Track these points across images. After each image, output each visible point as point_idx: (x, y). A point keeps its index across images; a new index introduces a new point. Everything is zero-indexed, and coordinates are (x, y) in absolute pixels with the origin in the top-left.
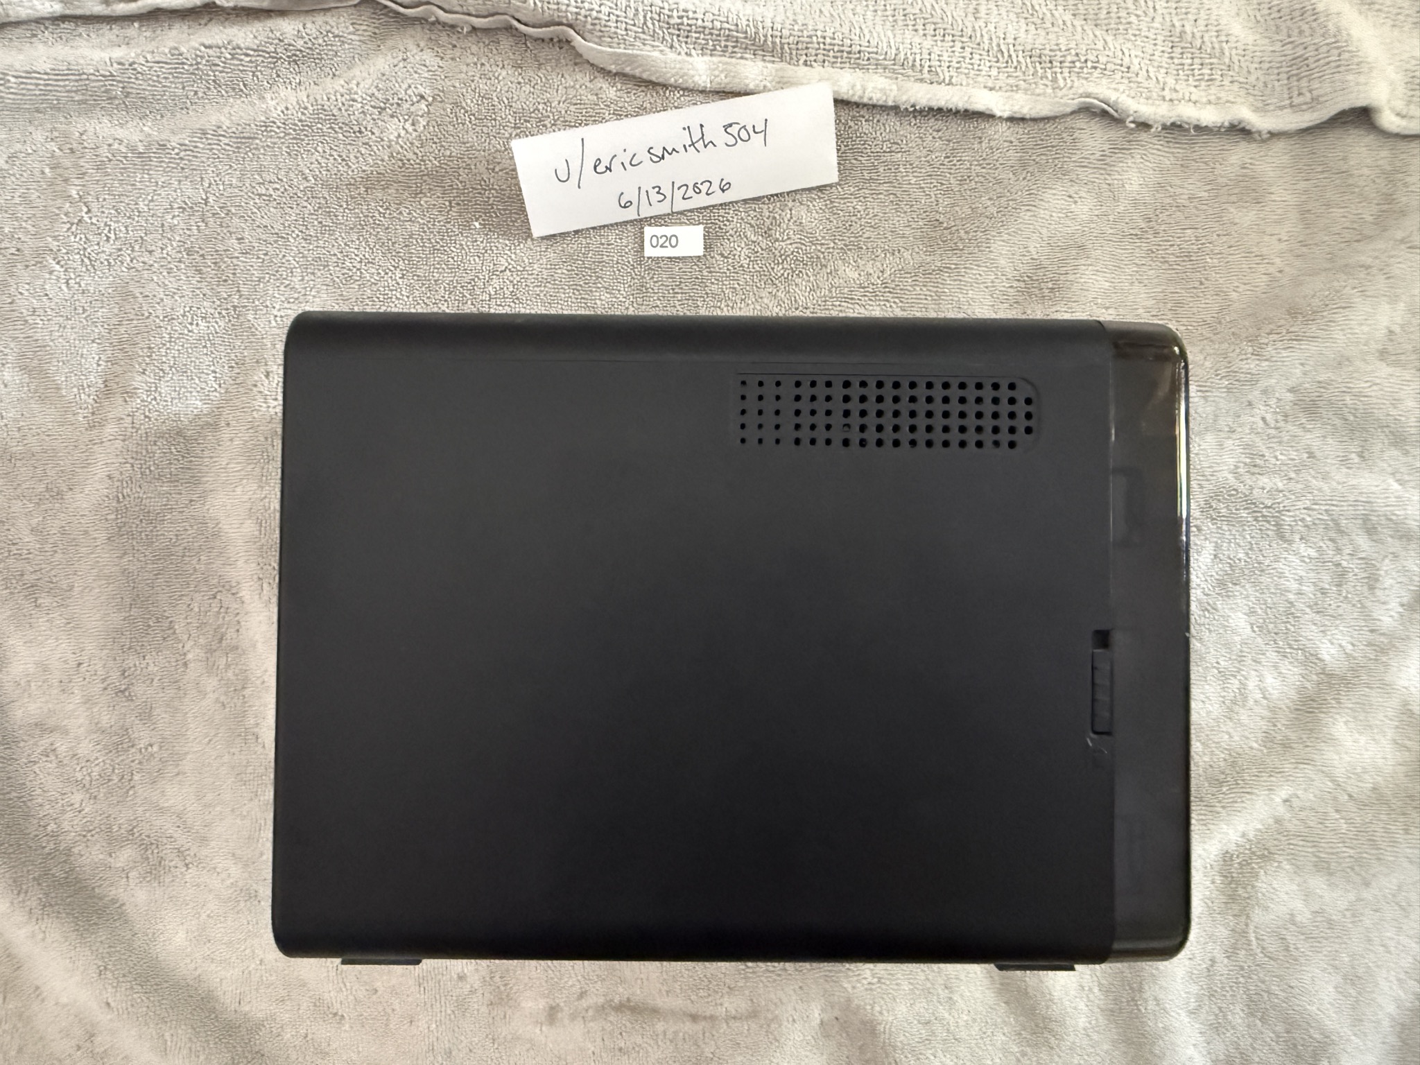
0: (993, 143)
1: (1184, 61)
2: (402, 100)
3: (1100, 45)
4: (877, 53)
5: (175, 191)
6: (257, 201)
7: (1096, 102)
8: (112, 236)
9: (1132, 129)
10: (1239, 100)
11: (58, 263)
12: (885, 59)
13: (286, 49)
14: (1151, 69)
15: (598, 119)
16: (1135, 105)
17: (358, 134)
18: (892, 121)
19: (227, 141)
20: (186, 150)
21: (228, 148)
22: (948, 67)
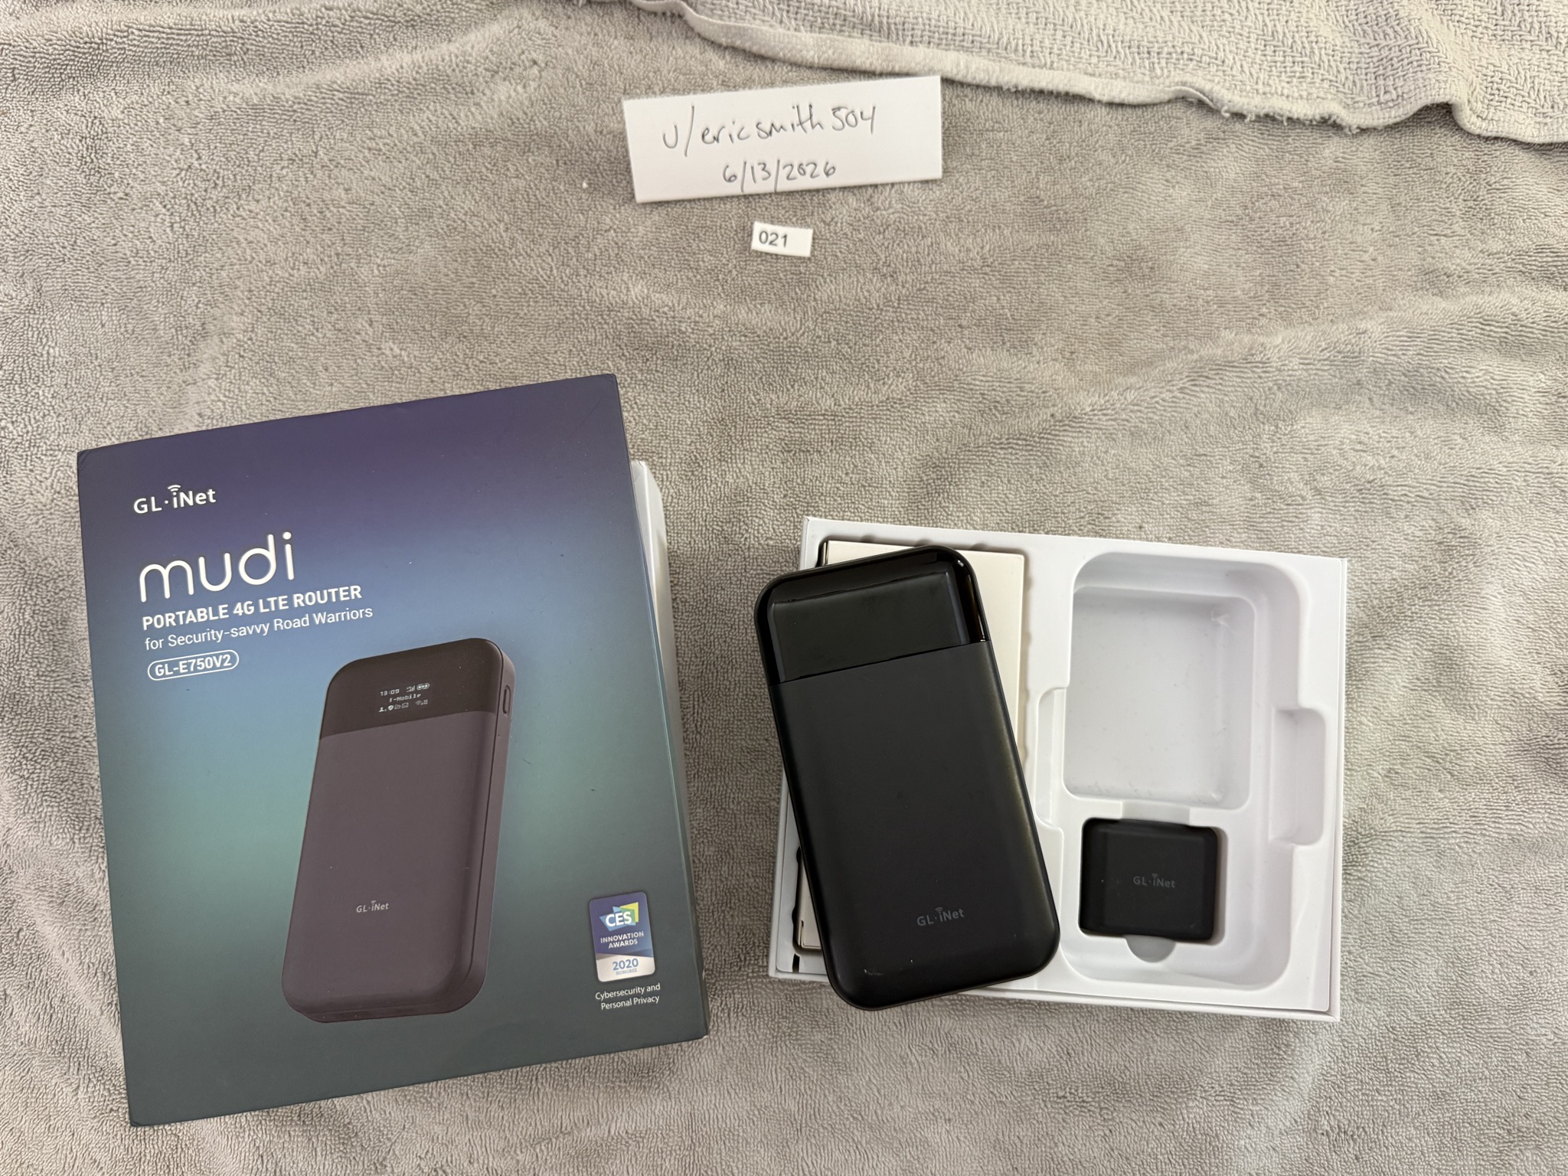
0: (1093, 127)
1: (1277, 59)
2: (514, 64)
3: (1196, 39)
4: (980, 36)
5: (286, 143)
6: (367, 154)
7: (1191, 90)
8: (220, 182)
9: (1227, 120)
10: (1329, 96)
11: (165, 207)
12: (989, 42)
13: (405, 14)
14: (1244, 63)
15: (706, 88)
16: (1231, 97)
17: (470, 95)
18: (995, 101)
19: (341, 95)
20: (299, 103)
21: (341, 102)
22: (1050, 53)
